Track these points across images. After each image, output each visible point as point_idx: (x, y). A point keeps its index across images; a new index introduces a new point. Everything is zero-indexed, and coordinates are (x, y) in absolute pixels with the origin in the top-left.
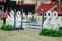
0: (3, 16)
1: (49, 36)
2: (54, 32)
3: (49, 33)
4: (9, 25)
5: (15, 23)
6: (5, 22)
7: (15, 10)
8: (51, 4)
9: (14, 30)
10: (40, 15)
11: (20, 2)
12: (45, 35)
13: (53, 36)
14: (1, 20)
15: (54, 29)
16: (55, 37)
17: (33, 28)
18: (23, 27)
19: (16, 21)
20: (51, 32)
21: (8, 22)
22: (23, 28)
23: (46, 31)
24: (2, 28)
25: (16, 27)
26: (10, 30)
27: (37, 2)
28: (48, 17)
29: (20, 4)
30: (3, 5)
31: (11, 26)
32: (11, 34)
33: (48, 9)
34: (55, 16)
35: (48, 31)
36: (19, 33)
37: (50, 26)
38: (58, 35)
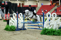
0: (6, 18)
1: (49, 35)
2: (54, 32)
3: (50, 32)
4: (12, 26)
5: (18, 24)
6: (8, 23)
7: (17, 12)
8: (51, 5)
9: (17, 31)
10: (41, 16)
11: (21, 4)
12: (46, 34)
13: (54, 35)
14: (4, 21)
15: (54, 28)
16: (55, 36)
17: (34, 29)
18: (25, 27)
19: (19, 22)
20: (51, 32)
21: (11, 23)
22: (25, 29)
23: (47, 31)
24: (5, 29)
25: (19, 27)
26: (14, 30)
27: (37, 3)
28: (48, 18)
29: (21, 6)
30: (4, 7)
31: (14, 27)
32: (15, 34)
33: (49, 11)
34: (54, 17)
35: (48, 30)
36: (22, 33)
37: (50, 26)
38: (58, 34)
